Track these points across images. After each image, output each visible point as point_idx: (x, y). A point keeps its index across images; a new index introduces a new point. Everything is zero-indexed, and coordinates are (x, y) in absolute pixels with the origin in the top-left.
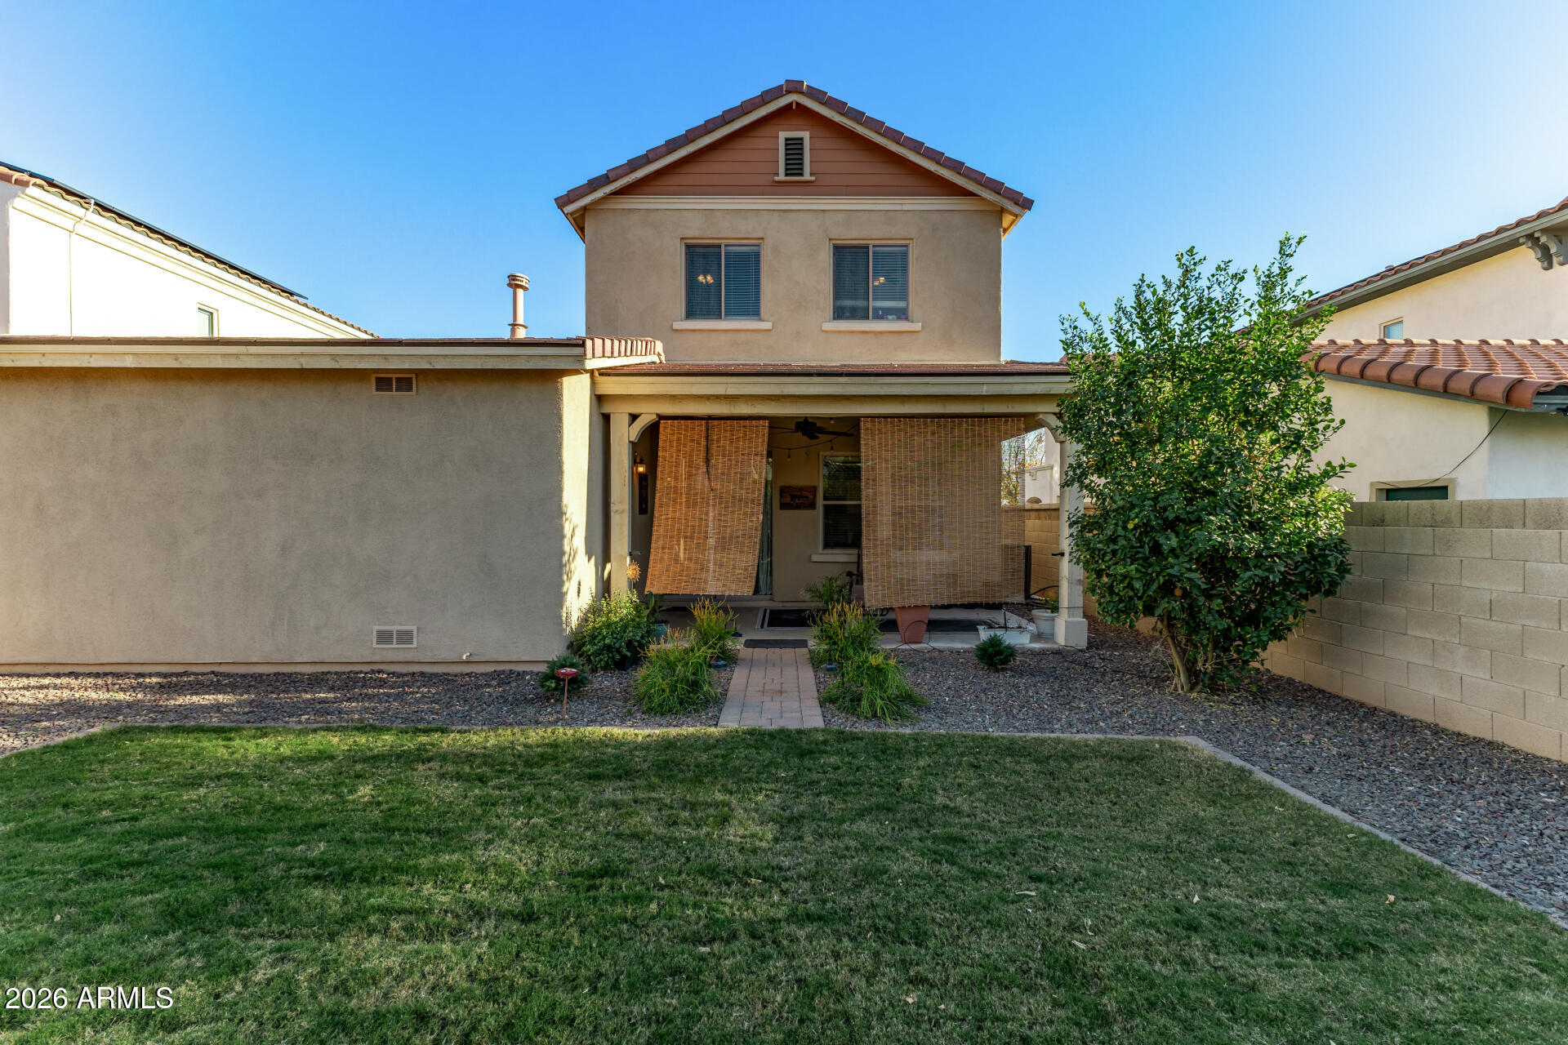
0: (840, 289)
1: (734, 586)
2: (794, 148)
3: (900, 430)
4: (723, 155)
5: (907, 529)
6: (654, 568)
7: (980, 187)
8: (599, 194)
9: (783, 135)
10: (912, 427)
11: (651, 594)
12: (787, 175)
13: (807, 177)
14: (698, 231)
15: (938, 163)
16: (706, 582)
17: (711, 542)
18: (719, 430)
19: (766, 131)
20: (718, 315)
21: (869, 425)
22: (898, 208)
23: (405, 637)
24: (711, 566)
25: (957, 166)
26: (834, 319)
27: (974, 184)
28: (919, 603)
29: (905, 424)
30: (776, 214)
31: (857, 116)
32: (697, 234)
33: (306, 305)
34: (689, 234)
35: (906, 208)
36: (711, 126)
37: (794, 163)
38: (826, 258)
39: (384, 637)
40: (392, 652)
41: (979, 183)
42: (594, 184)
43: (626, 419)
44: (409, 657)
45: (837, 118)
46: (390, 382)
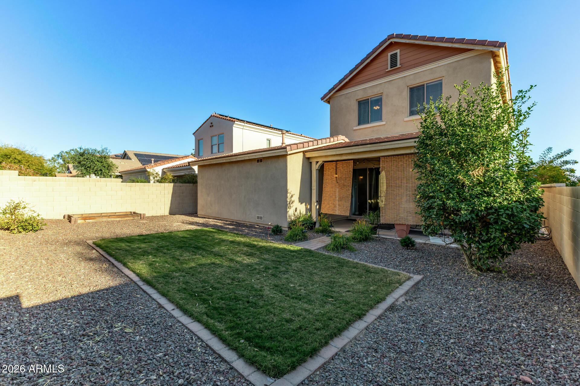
0: (412, 104)
1: (343, 212)
2: (394, 57)
3: (394, 160)
4: (369, 69)
5: (396, 196)
6: (323, 206)
7: (474, 46)
8: (332, 93)
9: (389, 54)
10: (399, 159)
11: (322, 213)
12: (391, 68)
13: (399, 66)
14: (361, 96)
15: (452, 43)
16: (336, 210)
17: (337, 198)
18: (340, 164)
19: (384, 55)
20: (368, 123)
21: (383, 159)
22: (437, 66)
23: (261, 218)
24: (337, 206)
25: (461, 41)
26: (410, 115)
27: (471, 45)
28: (401, 223)
29: (396, 158)
30: (387, 83)
31: (415, 37)
32: (361, 97)
33: (290, 134)
34: (359, 97)
35: (440, 65)
36: (363, 61)
37: (394, 62)
38: (406, 94)
39: (258, 218)
40: (259, 221)
41: (472, 44)
42: (330, 91)
43: (315, 163)
44: (262, 223)
45: (407, 41)
46: (259, 160)
